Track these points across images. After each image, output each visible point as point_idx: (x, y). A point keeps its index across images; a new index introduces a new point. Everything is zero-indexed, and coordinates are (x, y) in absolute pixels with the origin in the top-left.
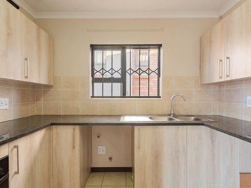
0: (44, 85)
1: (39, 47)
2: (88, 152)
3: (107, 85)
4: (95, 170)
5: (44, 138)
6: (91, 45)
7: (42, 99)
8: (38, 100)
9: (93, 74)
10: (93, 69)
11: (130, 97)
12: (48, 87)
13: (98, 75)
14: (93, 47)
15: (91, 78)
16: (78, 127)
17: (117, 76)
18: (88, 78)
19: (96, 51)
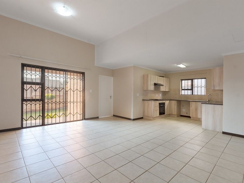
1: (167, 83)
2: (179, 109)
3: (186, 91)
4: (181, 116)
8: (166, 95)
9: (182, 88)
10: (182, 86)
11: (194, 95)
13: (183, 88)
14: (182, 80)
15: (181, 89)
16: (176, 101)
17: (189, 88)
18: (180, 89)
19: (183, 81)
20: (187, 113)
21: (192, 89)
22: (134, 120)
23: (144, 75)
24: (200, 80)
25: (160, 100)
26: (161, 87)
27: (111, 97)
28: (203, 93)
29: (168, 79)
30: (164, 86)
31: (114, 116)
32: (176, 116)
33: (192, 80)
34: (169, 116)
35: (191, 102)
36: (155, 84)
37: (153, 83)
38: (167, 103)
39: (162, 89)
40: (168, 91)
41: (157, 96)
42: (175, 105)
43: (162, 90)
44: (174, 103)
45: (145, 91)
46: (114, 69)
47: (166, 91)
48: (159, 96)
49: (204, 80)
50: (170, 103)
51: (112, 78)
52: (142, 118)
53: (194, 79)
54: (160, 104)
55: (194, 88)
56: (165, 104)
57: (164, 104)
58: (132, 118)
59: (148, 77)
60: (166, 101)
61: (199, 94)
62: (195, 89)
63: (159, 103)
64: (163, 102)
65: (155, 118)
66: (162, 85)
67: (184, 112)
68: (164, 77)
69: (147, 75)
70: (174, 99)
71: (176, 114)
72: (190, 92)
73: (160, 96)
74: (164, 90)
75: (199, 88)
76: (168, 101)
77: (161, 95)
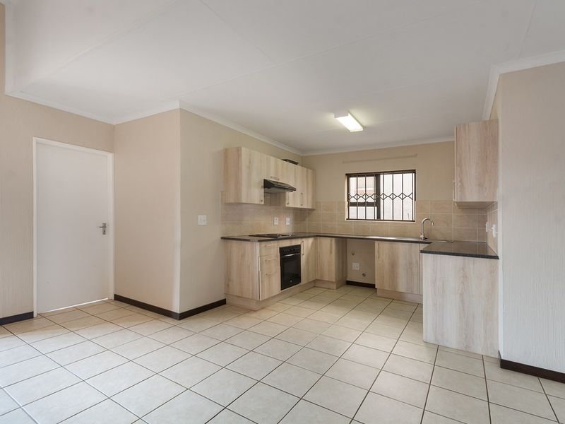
0: (309, 210)
1: (307, 182)
2: (343, 263)
3: (362, 209)
4: (349, 283)
5: (313, 243)
6: (346, 174)
7: (307, 219)
8: (304, 220)
9: (348, 199)
10: (348, 195)
11: (384, 220)
12: (311, 210)
13: (353, 200)
14: (349, 176)
15: (347, 203)
16: (334, 239)
17: (370, 200)
18: (344, 202)
19: (351, 179)
20: (364, 275)
21: (377, 204)
22: (184, 316)
23: (226, 150)
24: (398, 177)
25: (285, 237)
26: (289, 194)
27: (104, 226)
28: (408, 216)
29: (310, 170)
30: (298, 192)
31: (118, 298)
32: (335, 286)
33: (377, 176)
34: (315, 287)
35: (376, 243)
36: (268, 185)
37: (258, 179)
38: (306, 245)
39: (293, 200)
40: (310, 207)
41: (276, 223)
42: (331, 253)
43: (291, 205)
44: (328, 246)
45: (232, 208)
46: (115, 123)
47: (305, 209)
48: (283, 225)
49: (409, 177)
50: (315, 246)
51: (110, 156)
52: (222, 303)
53: (384, 173)
54: (283, 251)
55: (382, 201)
56: (300, 250)
57: (297, 249)
58: (177, 308)
59: (239, 156)
60: (304, 240)
61: (398, 217)
62: (386, 204)
63: (281, 249)
64: (295, 243)
65: (263, 305)
66: (292, 189)
67: (356, 270)
68: (296, 163)
69: (238, 150)
70: (328, 232)
71: (334, 280)
72: (371, 212)
73: (288, 224)
74: (299, 206)
75: (398, 201)
76: (311, 241)
77: (288, 221)
